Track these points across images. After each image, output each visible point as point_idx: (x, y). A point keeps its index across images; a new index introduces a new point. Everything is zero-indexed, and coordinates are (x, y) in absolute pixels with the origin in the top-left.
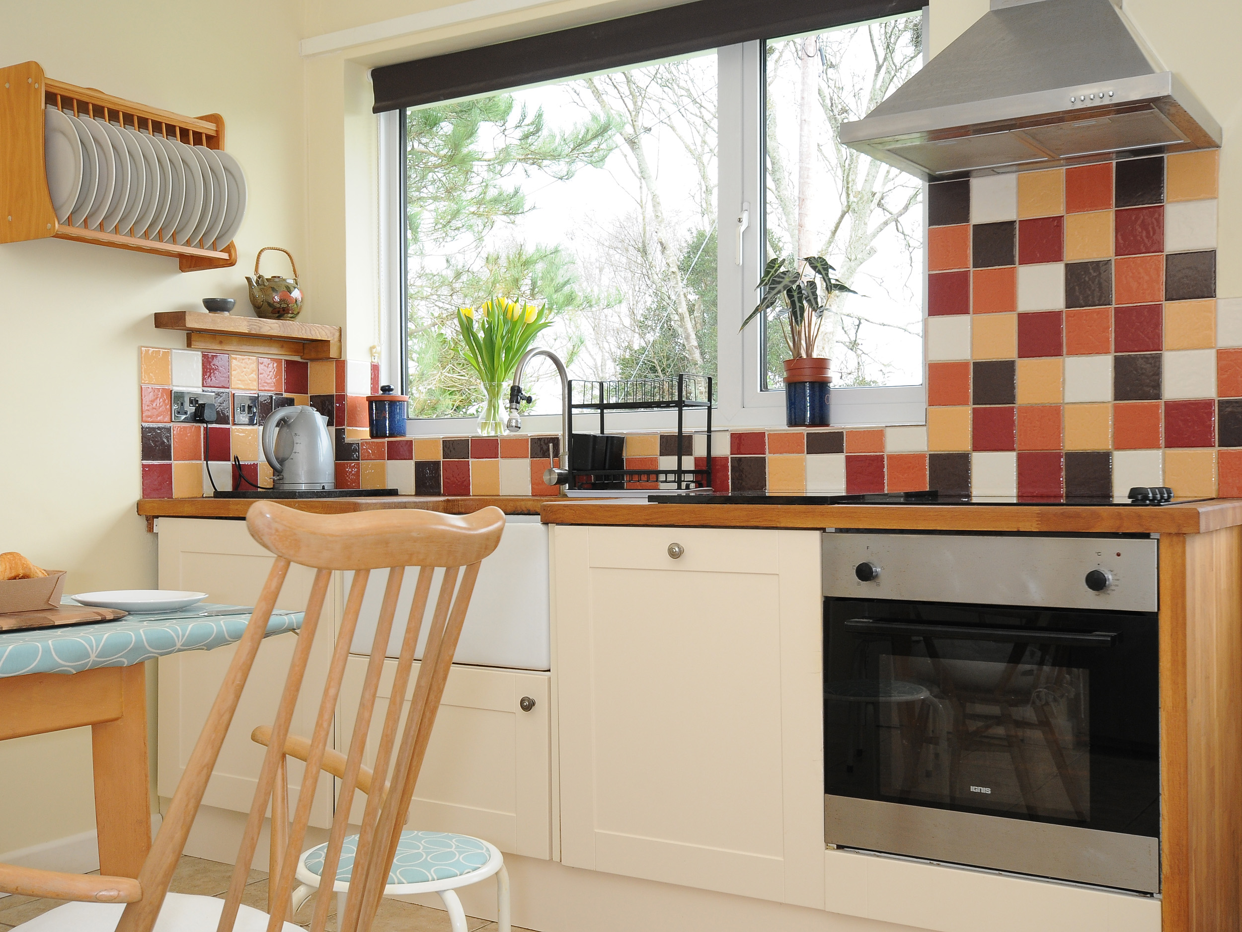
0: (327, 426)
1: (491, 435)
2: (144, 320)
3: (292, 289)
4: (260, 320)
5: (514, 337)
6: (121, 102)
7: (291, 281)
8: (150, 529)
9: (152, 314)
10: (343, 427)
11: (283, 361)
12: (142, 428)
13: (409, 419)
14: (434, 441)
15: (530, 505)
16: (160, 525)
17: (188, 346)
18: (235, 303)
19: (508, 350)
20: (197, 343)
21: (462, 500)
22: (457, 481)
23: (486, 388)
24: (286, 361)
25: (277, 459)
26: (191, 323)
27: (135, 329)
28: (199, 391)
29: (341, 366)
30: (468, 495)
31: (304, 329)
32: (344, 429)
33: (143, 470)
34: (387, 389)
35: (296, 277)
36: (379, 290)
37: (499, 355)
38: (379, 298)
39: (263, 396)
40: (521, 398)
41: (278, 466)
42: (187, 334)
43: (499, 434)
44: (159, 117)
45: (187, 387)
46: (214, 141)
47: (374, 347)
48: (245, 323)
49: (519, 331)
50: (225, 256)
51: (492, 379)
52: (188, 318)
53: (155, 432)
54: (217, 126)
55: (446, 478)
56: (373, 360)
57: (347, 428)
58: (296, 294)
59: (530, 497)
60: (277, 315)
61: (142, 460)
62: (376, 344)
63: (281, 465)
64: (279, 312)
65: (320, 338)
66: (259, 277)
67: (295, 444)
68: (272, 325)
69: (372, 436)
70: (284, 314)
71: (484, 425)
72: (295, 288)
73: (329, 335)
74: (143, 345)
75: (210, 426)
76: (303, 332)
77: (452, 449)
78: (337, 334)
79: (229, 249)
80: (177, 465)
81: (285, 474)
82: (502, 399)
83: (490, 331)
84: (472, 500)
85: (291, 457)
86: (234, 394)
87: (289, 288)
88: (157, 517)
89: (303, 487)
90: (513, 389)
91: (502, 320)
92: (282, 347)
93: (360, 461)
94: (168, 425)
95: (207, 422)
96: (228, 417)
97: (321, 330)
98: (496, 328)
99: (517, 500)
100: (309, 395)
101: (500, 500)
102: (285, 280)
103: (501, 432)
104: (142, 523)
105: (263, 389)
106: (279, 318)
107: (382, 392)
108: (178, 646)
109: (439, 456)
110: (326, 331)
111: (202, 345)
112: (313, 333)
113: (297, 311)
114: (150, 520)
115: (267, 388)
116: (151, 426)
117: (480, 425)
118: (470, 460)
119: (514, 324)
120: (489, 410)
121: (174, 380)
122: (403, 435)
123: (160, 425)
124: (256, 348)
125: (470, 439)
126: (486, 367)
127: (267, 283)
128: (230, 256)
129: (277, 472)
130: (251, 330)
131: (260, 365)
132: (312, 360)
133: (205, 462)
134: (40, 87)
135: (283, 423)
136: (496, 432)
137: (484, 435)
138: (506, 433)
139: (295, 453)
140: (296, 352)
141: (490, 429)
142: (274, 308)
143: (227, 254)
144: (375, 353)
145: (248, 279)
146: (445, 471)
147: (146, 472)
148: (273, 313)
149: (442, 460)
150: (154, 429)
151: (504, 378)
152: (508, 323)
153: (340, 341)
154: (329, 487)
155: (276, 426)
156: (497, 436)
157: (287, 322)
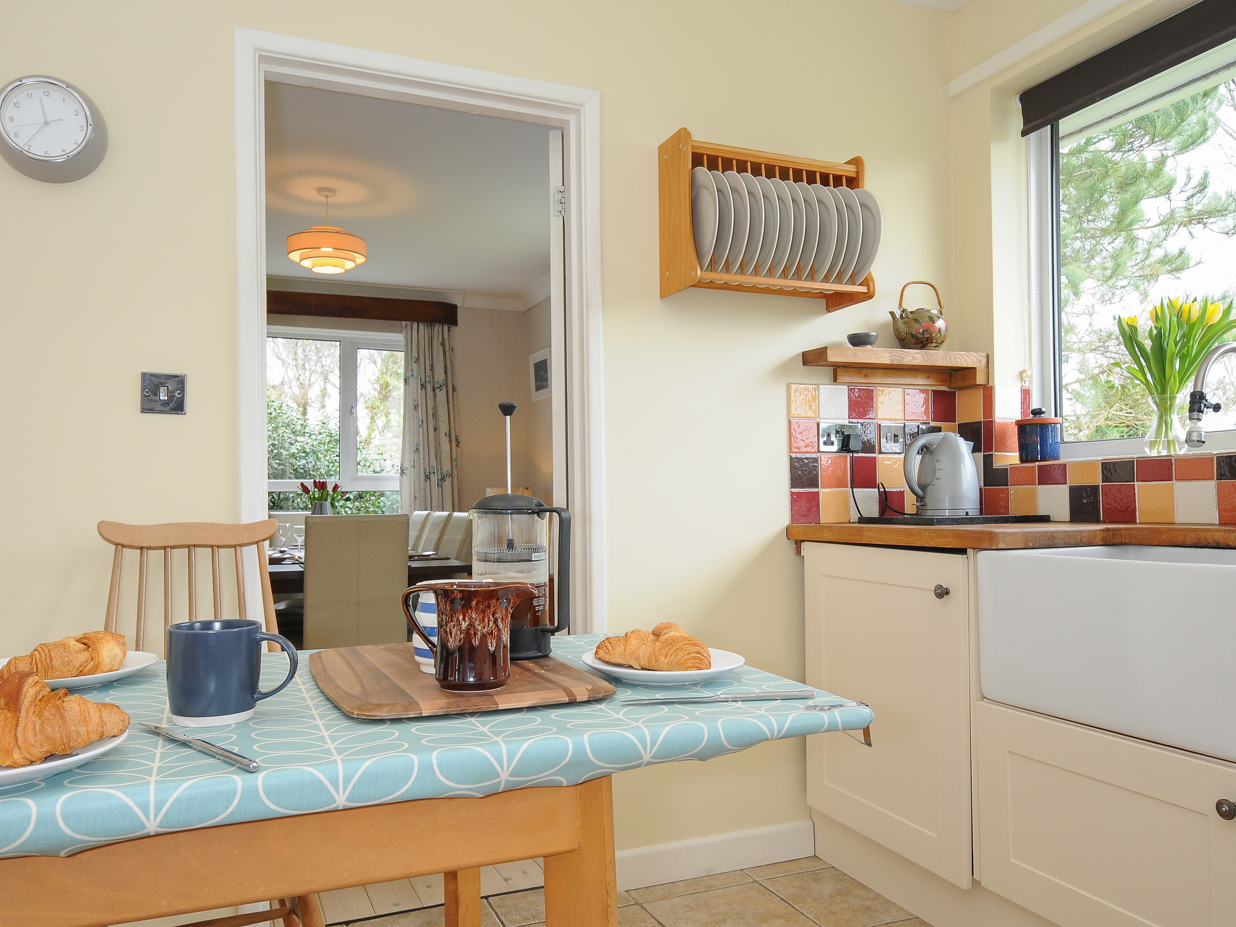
0: (972, 452)
1: (1162, 454)
2: (794, 358)
3: (935, 319)
4: (902, 351)
5: (1191, 341)
6: (764, 155)
7: (935, 312)
8: (798, 552)
9: (800, 354)
10: (991, 453)
11: (930, 391)
12: (791, 458)
13: (1063, 442)
14: (1092, 464)
15: (1219, 536)
16: (808, 548)
17: (834, 381)
18: (877, 336)
19: (1183, 358)
20: (842, 378)
21: (1125, 529)
22: (1119, 507)
23: (1155, 402)
24: (933, 391)
25: (919, 486)
26: (832, 357)
27: (784, 369)
28: (846, 422)
29: (988, 392)
30: (1133, 521)
31: (948, 357)
32: (992, 454)
33: (792, 498)
34: (1037, 412)
35: (941, 307)
36: (1029, 313)
37: (1172, 364)
38: (1030, 321)
39: (909, 425)
40: (1205, 406)
41: (920, 492)
42: (833, 369)
43: (1172, 453)
44: (799, 164)
45: (833, 419)
46: (853, 182)
47: (1024, 371)
48: (887, 354)
49: (1198, 334)
50: (863, 289)
51: (1164, 391)
52: (829, 352)
53: (803, 462)
54: (858, 168)
55: (1107, 504)
56: (1024, 385)
57: (996, 454)
58: (940, 324)
59: (1218, 527)
60: (920, 345)
61: (791, 488)
62: (1026, 368)
63: (923, 491)
64: (922, 342)
65: (965, 366)
66: (903, 311)
67: (937, 471)
68: (915, 355)
69: (1022, 461)
70: (928, 344)
71: (1152, 444)
72: (939, 318)
73: (975, 361)
74: (791, 382)
75: (855, 455)
76: (947, 360)
77: (1113, 472)
78: (984, 361)
79: (867, 282)
80: (825, 493)
81: (928, 501)
82: (1176, 413)
83: (1158, 339)
84: (1139, 529)
85: (933, 483)
86: (880, 425)
87: (932, 318)
88: (804, 541)
89: (947, 513)
90: (1193, 395)
91: (1175, 322)
92: (928, 377)
93: (1009, 487)
94: (814, 456)
95: (852, 452)
96: (874, 446)
97: (965, 357)
98: (1167, 334)
99: (1201, 530)
100: (957, 423)
101: (1176, 530)
102: (929, 311)
103: (1175, 450)
104: (790, 547)
105: (909, 418)
106: (922, 348)
107: (1032, 416)
108: (647, 757)
109: (1098, 481)
110: (972, 358)
111: (848, 379)
112: (958, 360)
113: (942, 340)
114: (798, 543)
115: (913, 418)
116: (798, 456)
117: (1148, 444)
118: (1136, 484)
119: (1191, 327)
120: (1159, 426)
121: (821, 413)
122: (1057, 458)
123: (808, 456)
124: (901, 379)
125: (1135, 460)
126: (1155, 379)
127: (910, 316)
128: (868, 289)
129: (920, 498)
130: (893, 360)
131: (906, 396)
132: (960, 389)
133: (851, 489)
134: (687, 149)
135: (925, 450)
136: (1169, 451)
137: (1153, 455)
138: (1183, 451)
139: (937, 479)
140: (944, 382)
141: (1161, 448)
142: (918, 339)
143: (866, 288)
144: (1026, 377)
145: (892, 313)
146: (1104, 496)
147: (795, 499)
148: (915, 343)
149: (1101, 484)
150: (802, 459)
151: (1178, 389)
152: (1182, 327)
153: (987, 367)
154: (974, 512)
155: (918, 453)
156: (1171, 456)
157: (931, 351)
